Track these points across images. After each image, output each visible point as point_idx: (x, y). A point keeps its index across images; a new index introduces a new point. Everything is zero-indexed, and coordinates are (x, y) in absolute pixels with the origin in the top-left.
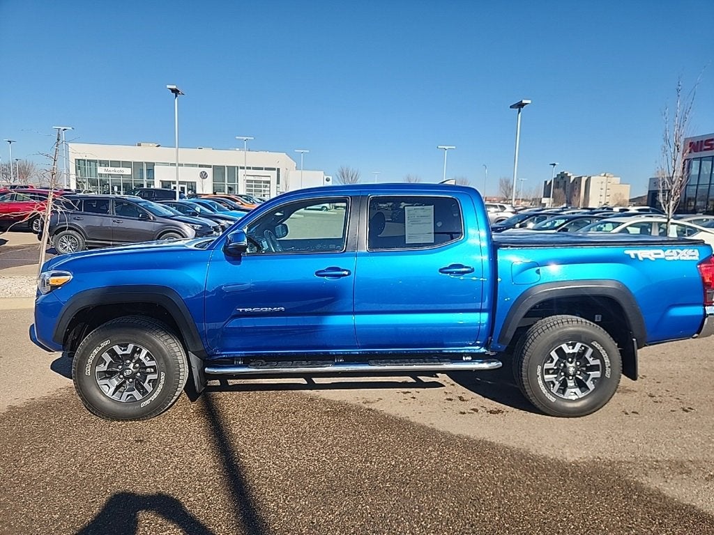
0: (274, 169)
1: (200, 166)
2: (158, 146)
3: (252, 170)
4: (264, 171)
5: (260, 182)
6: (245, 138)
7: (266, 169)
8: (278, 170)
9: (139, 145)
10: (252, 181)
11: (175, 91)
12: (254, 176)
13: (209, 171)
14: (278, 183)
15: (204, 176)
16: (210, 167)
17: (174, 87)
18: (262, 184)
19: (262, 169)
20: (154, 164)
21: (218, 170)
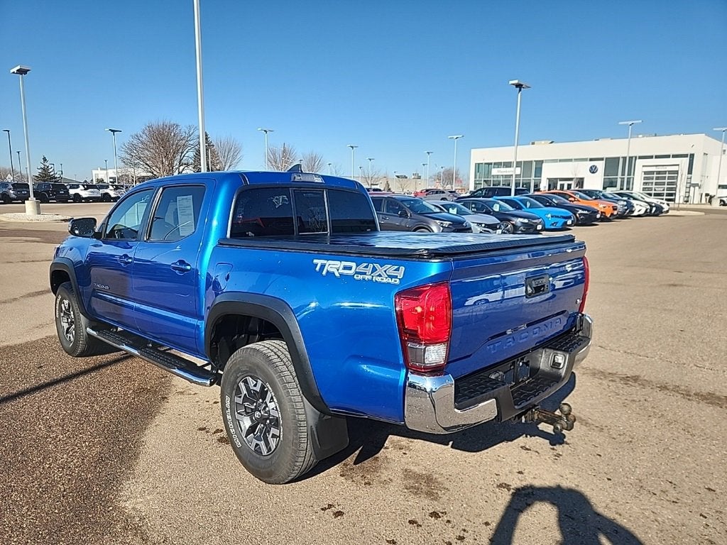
0: (685, 156)
1: (591, 160)
2: (551, 143)
3: (654, 159)
4: (671, 159)
5: (665, 173)
6: (631, 123)
7: (674, 156)
8: (692, 156)
9: (533, 144)
10: (652, 173)
11: (519, 86)
12: (656, 166)
13: (601, 165)
14: (690, 172)
15: (593, 170)
16: (602, 159)
17: (516, 82)
18: (667, 175)
19: (668, 156)
20: (542, 162)
21: (612, 163)
